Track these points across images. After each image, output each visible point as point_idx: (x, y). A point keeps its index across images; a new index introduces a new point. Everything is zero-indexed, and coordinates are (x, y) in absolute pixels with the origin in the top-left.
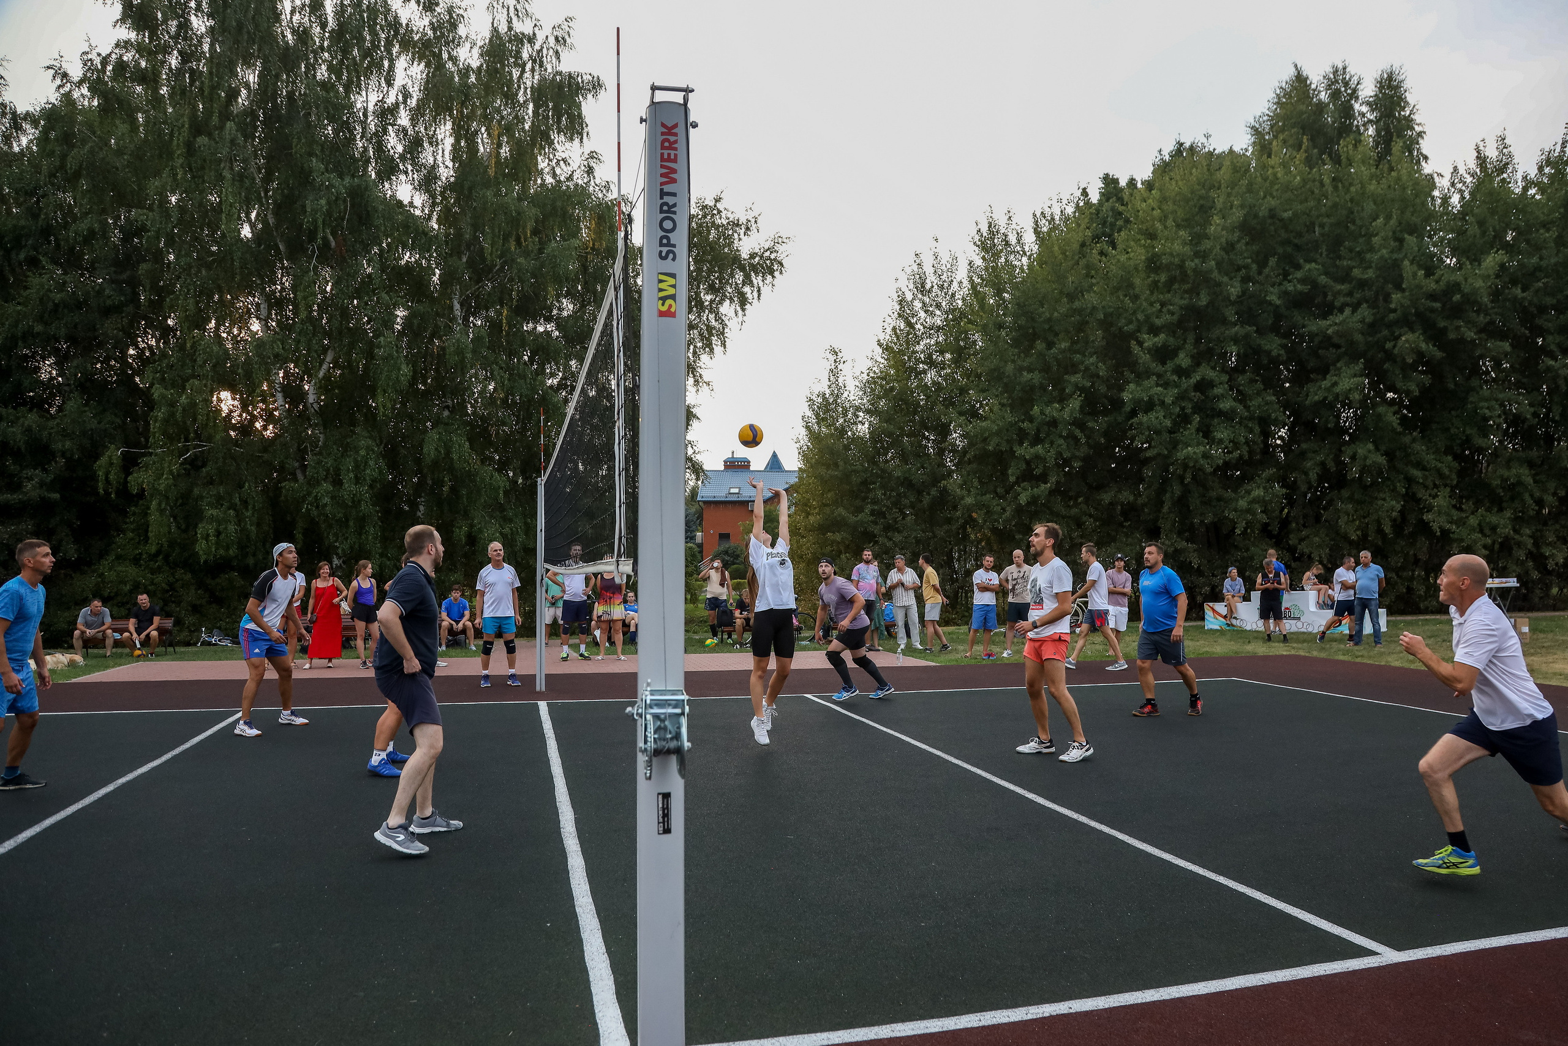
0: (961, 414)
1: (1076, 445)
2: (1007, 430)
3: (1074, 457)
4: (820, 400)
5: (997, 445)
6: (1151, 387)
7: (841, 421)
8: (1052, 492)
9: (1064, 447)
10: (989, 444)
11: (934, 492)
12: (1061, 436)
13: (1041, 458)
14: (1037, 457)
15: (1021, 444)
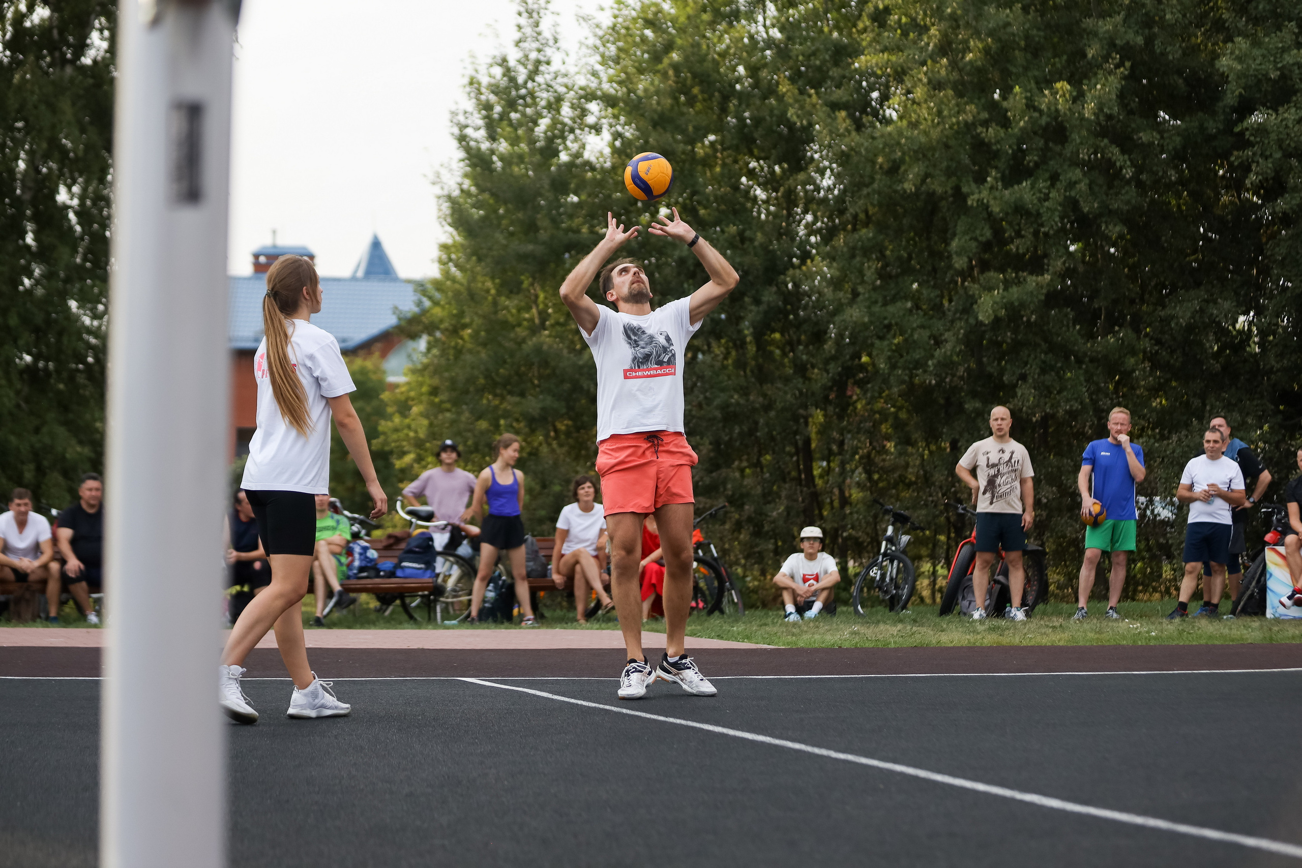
0: (835, 106)
1: (1110, 186)
2: (947, 146)
3: (1107, 212)
4: (498, 71)
5: (923, 181)
6: (1284, 50)
7: (544, 123)
8: (1053, 298)
9: (1083, 186)
10: (901, 181)
11: (769, 296)
12: (1075, 162)
13: (1028, 213)
14: (1019, 210)
15: (980, 179)
